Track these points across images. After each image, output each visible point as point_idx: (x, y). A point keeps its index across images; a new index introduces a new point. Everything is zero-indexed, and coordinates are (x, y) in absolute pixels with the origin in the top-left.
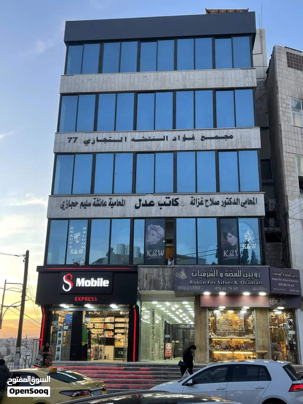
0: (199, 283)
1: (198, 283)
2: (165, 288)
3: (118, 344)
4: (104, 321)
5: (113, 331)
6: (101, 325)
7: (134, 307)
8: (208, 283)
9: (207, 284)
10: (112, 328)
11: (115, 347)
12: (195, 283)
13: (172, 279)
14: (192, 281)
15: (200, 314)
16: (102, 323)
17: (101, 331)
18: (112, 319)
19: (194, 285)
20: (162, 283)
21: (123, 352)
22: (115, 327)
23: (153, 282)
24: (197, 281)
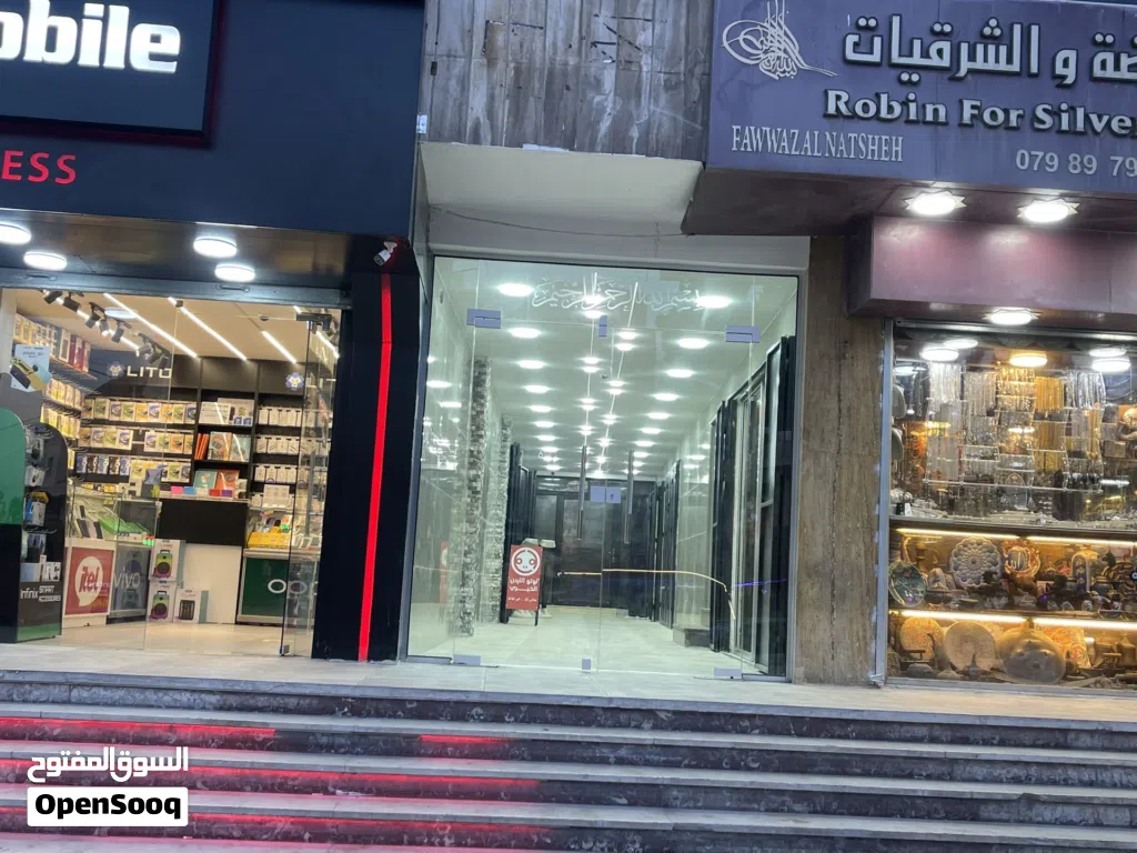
0: (898, 109)
1: (891, 110)
2: (635, 133)
3: (266, 541)
4: (197, 417)
5: (244, 470)
6: (178, 436)
7: (385, 256)
8: (967, 118)
9: (954, 121)
10: (243, 458)
11: (247, 553)
12: (866, 107)
13: (690, 72)
14: (845, 97)
15: (841, 357)
16: (185, 426)
17: (179, 469)
18: (241, 413)
19: (854, 124)
20: (607, 100)
21: (290, 583)
22: (259, 451)
23: (537, 86)
24: (884, 98)
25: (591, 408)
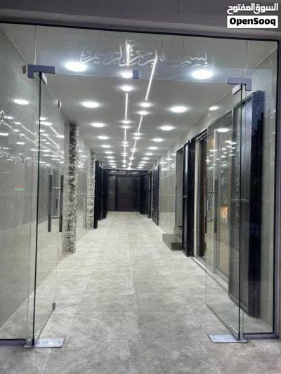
25: (126, 146)
